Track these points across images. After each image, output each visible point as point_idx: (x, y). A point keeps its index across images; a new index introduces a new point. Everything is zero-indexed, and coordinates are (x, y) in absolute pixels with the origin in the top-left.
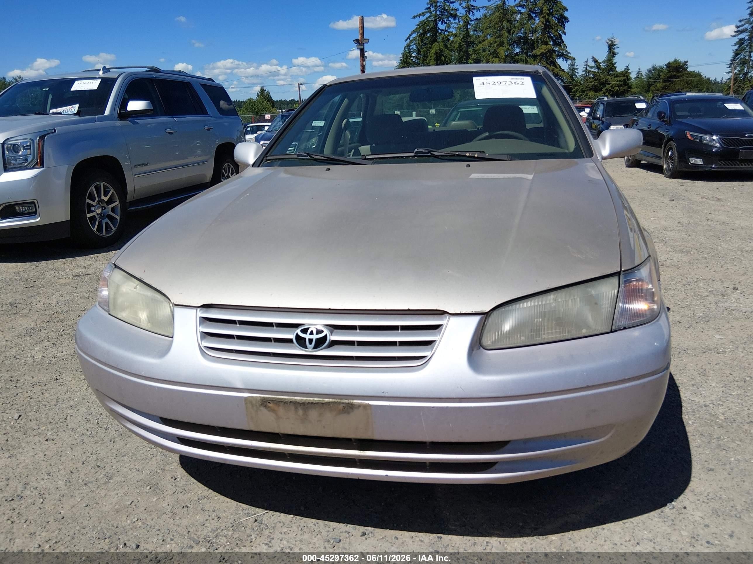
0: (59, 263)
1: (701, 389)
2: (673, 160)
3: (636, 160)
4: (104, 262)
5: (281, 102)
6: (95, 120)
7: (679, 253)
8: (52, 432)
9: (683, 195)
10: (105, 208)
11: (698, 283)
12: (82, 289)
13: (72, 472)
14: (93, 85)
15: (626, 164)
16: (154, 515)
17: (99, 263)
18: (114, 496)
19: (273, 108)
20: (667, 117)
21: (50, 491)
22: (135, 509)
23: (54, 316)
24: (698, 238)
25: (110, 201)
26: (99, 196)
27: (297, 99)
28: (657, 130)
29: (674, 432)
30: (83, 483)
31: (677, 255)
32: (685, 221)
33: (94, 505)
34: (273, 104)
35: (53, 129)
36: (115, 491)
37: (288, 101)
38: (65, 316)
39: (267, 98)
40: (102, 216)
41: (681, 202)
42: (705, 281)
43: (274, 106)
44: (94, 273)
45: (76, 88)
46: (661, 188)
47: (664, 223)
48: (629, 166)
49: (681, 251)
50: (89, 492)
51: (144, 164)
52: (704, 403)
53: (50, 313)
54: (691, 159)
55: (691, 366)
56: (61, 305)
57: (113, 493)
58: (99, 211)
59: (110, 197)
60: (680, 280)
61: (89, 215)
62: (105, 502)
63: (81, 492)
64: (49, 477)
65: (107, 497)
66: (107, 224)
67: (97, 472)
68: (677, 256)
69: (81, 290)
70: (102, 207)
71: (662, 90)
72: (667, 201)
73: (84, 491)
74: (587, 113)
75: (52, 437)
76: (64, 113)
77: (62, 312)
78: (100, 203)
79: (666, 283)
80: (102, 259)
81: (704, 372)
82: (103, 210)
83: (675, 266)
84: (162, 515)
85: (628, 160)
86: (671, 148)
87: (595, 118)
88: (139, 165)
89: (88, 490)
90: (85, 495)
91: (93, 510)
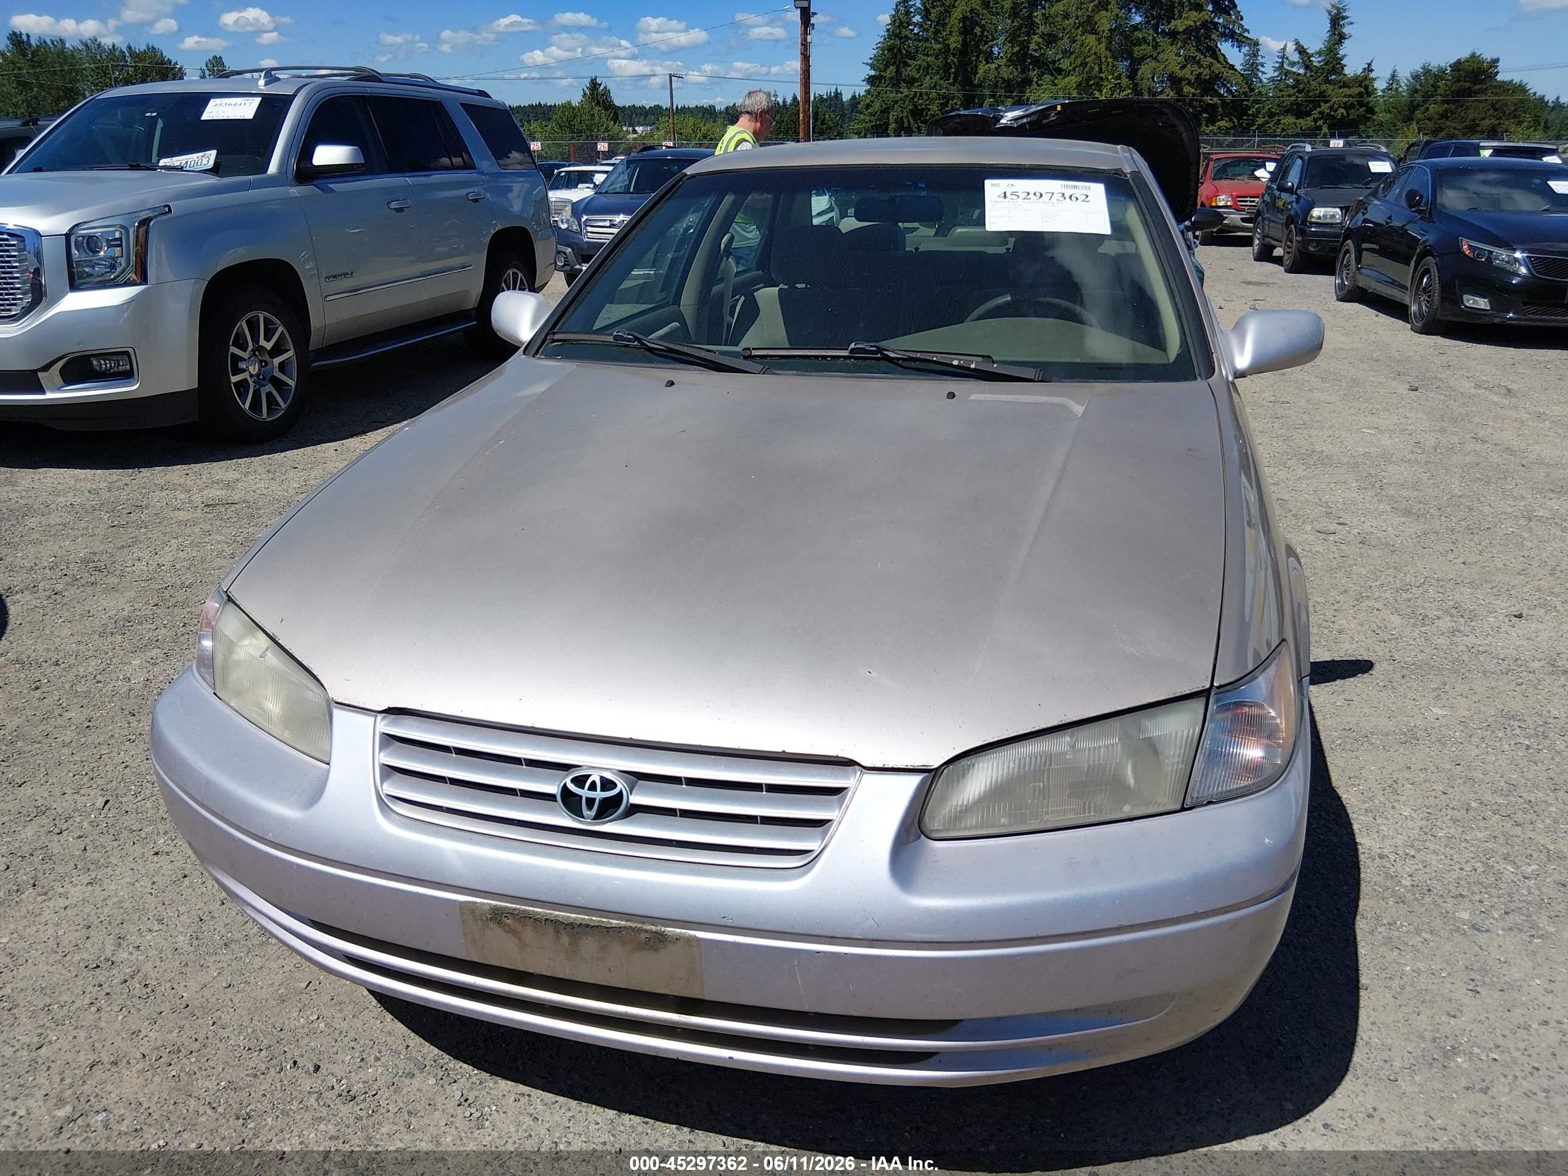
0: (176, 474)
1: (1379, 821)
2: (1429, 297)
3: (1358, 287)
4: (263, 476)
5: (633, 109)
6: (250, 186)
7: (1403, 516)
8: (166, 838)
9: (1439, 376)
10: (267, 363)
11: (1426, 586)
12: (221, 534)
13: (201, 920)
14: (245, 109)
15: (1336, 292)
16: (348, 1009)
17: (253, 477)
18: (276, 970)
19: (615, 123)
20: (1426, 204)
21: (164, 953)
22: (314, 997)
23: (167, 594)
24: (1448, 482)
25: (277, 351)
26: (255, 339)
27: (665, 104)
28: (1406, 228)
29: (1309, 907)
30: (222, 942)
31: (1398, 520)
32: (1430, 440)
33: (242, 985)
34: (616, 114)
35: (165, 206)
36: (279, 961)
37: (647, 107)
38: (188, 593)
39: (603, 101)
40: (259, 379)
41: (1431, 395)
42: (1441, 584)
43: (618, 118)
44: (244, 501)
45: (211, 115)
46: (1399, 358)
47: (1385, 441)
48: (1342, 299)
49: (1407, 512)
50: (232, 960)
51: (345, 274)
52: (1379, 851)
53: (160, 586)
54: (1465, 297)
55: (1371, 771)
56: (180, 570)
57: (275, 965)
58: (254, 369)
59: (277, 341)
60: (1391, 579)
61: (234, 379)
62: (262, 980)
63: (218, 960)
64: (161, 927)
65: (265, 971)
66: (269, 395)
67: (246, 922)
68: (1395, 523)
69: (219, 538)
70: (261, 361)
71: (1438, 119)
72: (1402, 389)
73: (223, 958)
74: (1270, 172)
75: (166, 849)
76: (188, 169)
77: (183, 586)
78: (257, 353)
79: (1362, 584)
80: (261, 470)
81: (1395, 785)
82: (262, 367)
83: (1387, 544)
84: (361, 1012)
85: (1341, 287)
86: (1427, 271)
87: (1282, 189)
88: (335, 277)
89: (230, 957)
90: (225, 965)
91: (240, 995)
